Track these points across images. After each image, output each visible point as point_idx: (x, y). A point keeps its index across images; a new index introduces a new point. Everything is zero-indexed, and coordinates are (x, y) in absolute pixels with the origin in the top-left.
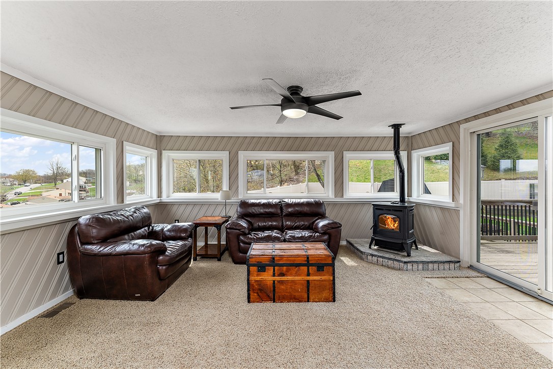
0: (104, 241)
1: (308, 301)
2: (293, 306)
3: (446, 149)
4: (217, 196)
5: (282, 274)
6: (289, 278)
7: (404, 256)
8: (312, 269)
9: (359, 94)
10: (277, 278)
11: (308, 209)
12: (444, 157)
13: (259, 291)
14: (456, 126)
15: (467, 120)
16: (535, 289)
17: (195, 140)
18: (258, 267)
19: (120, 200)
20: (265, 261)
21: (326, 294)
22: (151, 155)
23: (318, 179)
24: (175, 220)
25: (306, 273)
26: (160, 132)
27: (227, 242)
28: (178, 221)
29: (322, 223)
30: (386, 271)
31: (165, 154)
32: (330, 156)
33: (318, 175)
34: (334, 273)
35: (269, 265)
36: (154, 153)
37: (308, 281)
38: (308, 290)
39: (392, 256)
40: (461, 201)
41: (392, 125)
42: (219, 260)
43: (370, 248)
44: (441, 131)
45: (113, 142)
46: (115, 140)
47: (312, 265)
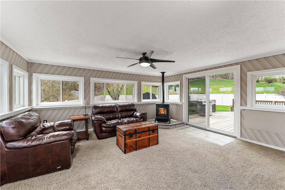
0: (25, 137)
1: (149, 146)
2: (144, 150)
3: (178, 83)
5: (139, 137)
6: (143, 138)
7: (168, 123)
8: (151, 132)
9: (174, 62)
10: (138, 139)
12: (177, 86)
13: (130, 147)
14: (181, 75)
15: (185, 74)
16: (205, 127)
18: (129, 135)
20: (132, 132)
22: (24, 75)
23: (109, 93)
24: (44, 121)
25: (148, 135)
26: (30, 60)
27: (86, 130)
28: (46, 121)
29: (138, 114)
30: (165, 130)
31: (35, 75)
32: (136, 83)
33: (109, 92)
34: (158, 133)
35: (134, 134)
36: (26, 74)
37: (149, 138)
38: (149, 142)
39: (165, 124)
40: (184, 102)
41: (161, 72)
42: (88, 139)
43: (155, 122)
44: (176, 76)
45: (7, 64)
47: (151, 130)
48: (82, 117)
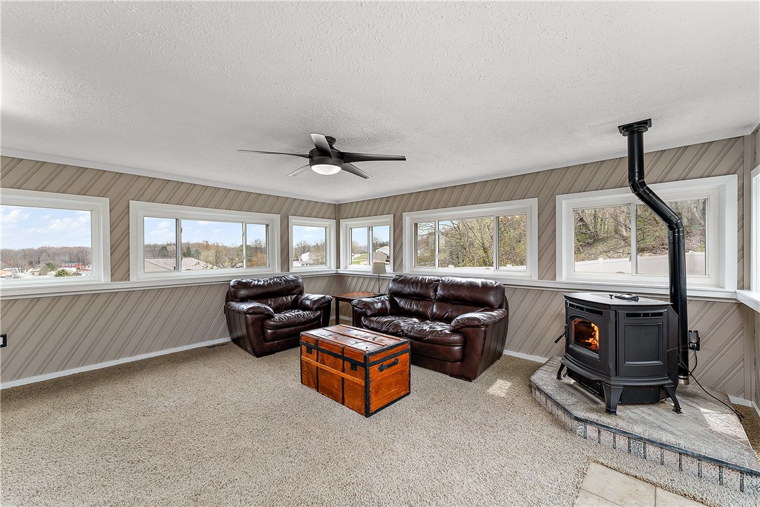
1: (343, 404)
5: (323, 363)
8: (347, 365)
11: (468, 294)
18: (307, 347)
19: (286, 268)
20: (311, 341)
26: (338, 201)
31: (343, 223)
35: (314, 347)
38: (343, 390)
45: (277, 218)
46: (279, 215)
47: (347, 359)
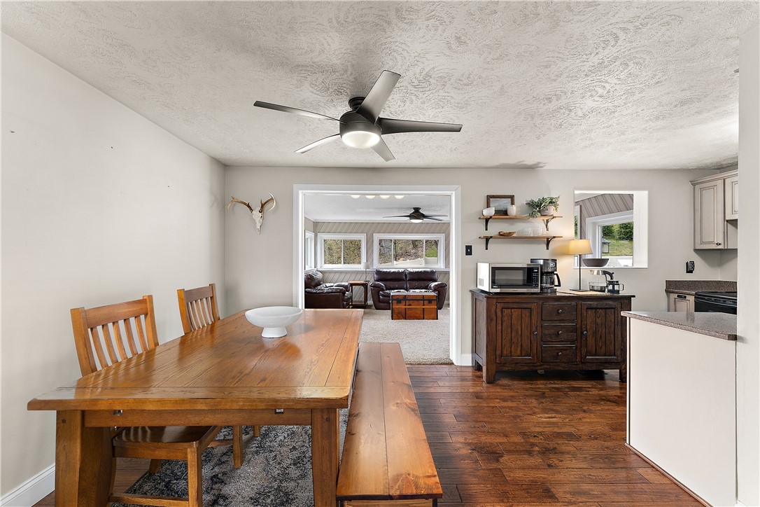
1: (423, 319)
4: (361, 267)
5: (410, 305)
6: (414, 307)
8: (425, 302)
10: (407, 307)
13: (398, 314)
17: (341, 225)
18: (397, 301)
20: (400, 298)
21: (433, 315)
22: (311, 236)
25: (422, 304)
29: (433, 284)
31: (320, 235)
35: (402, 300)
37: (423, 309)
38: (424, 313)
42: (365, 308)
47: (426, 300)
48: (362, 282)
